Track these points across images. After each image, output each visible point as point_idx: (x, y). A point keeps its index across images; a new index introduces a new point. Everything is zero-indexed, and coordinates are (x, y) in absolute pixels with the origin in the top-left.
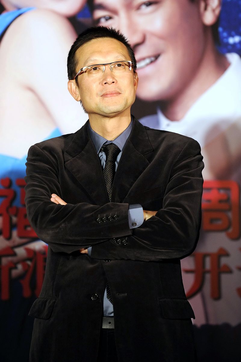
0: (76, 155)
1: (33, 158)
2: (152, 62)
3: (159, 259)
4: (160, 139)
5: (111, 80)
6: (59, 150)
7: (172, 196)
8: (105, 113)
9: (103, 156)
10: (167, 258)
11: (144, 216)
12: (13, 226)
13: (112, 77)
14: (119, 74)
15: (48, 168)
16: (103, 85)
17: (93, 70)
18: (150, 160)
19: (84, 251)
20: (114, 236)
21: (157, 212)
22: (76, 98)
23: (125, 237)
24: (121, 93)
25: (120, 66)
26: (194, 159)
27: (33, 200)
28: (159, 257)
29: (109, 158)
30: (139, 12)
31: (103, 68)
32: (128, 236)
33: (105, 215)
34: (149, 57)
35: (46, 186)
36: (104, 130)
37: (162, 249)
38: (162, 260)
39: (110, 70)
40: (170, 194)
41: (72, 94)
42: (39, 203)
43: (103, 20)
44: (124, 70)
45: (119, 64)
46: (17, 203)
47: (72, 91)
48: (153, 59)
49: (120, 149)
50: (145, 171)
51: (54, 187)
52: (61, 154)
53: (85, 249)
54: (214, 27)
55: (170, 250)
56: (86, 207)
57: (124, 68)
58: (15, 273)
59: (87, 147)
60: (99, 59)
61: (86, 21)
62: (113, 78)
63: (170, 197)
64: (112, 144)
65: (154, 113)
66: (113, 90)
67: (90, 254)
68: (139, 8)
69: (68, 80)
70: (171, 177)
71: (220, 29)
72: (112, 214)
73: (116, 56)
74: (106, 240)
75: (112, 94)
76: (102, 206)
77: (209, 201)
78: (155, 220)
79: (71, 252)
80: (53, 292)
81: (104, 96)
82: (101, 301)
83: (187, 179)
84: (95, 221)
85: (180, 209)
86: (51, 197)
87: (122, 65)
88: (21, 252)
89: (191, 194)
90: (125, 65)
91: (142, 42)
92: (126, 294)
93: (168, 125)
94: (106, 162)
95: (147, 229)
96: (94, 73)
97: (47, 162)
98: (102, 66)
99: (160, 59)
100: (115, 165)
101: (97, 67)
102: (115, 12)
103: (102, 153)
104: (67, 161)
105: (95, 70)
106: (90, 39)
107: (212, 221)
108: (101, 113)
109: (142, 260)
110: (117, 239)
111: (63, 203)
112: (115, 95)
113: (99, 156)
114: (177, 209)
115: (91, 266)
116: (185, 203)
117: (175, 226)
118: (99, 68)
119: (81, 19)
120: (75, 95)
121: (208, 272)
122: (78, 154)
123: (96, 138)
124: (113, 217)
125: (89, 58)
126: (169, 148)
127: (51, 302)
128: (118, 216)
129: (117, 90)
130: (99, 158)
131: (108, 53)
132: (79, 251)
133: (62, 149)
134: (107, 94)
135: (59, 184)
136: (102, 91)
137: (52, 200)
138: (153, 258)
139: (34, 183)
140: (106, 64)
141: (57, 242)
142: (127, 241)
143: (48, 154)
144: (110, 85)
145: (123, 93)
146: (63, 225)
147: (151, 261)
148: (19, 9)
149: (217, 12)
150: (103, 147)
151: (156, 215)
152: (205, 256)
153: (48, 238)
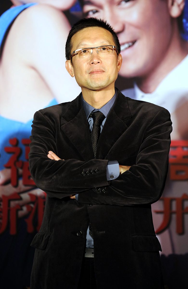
0: (70, 120)
1: (36, 122)
2: (130, 47)
3: (132, 204)
4: (138, 108)
5: (97, 60)
6: (57, 115)
7: (143, 154)
8: (92, 87)
9: (91, 121)
10: (138, 204)
11: (120, 170)
12: (19, 177)
13: (97, 58)
14: (103, 56)
15: (48, 130)
16: (90, 65)
17: (83, 52)
18: (128, 124)
19: (72, 197)
20: (95, 186)
21: (131, 166)
22: (72, 75)
23: (104, 187)
24: (105, 71)
25: (105, 49)
26: (164, 125)
27: (34, 155)
28: (131, 203)
29: (96, 123)
30: (120, 6)
31: (91, 51)
32: (107, 186)
33: (88, 169)
34: (128, 43)
35: (45, 145)
36: (93, 100)
37: (134, 197)
38: (134, 205)
39: (96, 52)
40: (142, 153)
41: (69, 72)
42: (37, 159)
43: (91, 13)
44: (108, 53)
45: (104, 48)
46: (23, 158)
47: (69, 69)
48: (131, 44)
49: (104, 116)
50: (123, 134)
51: (51, 145)
52: (58, 119)
53: (73, 195)
54: (180, 18)
55: (140, 198)
56: (74, 163)
57: (108, 51)
58: (21, 213)
59: (79, 114)
60: (88, 44)
61: (77, 13)
62: (99, 59)
63: (142, 155)
64: (98, 111)
65: (132, 87)
66: (98, 69)
67: (77, 199)
68: (119, 4)
69: (66, 60)
70: (144, 139)
71: (184, 21)
72: (94, 168)
73: (102, 41)
74: (89, 189)
75: (97, 72)
76: (87, 161)
77: (175, 156)
78: (128, 174)
79: (62, 198)
80: (48, 229)
81: (91, 73)
82: (84, 237)
83: (156, 141)
84: (80, 174)
85: (149, 165)
86: (48, 154)
87: (107, 49)
88: (25, 197)
89: (159, 153)
90: (109, 48)
91: (122, 31)
92: (104, 232)
93: (143, 97)
94: (93, 125)
95: (122, 181)
96: (84, 55)
97: (47, 125)
98: (90, 50)
99: (136, 44)
100: (100, 128)
101: (87, 50)
102: (101, 7)
103: (91, 118)
104: (63, 124)
105: (85, 52)
106: (82, 28)
107: (177, 172)
108: (89, 87)
109: (118, 205)
110: (98, 188)
111: (57, 159)
112: (100, 72)
113: (89, 121)
114: (146, 165)
115: (78, 209)
116: (153, 160)
117: (144, 179)
118: (88, 51)
119: (74, 12)
120: (71, 72)
121: (174, 213)
122: (71, 119)
123: (86, 107)
124: (94, 171)
125: (80, 43)
126: (144, 115)
127: (47, 236)
128: (98, 170)
129: (102, 69)
130: (88, 123)
131: (96, 39)
132: (69, 197)
133: (60, 115)
134: (93, 72)
135: (55, 143)
136: (89, 69)
137: (49, 156)
138: (126, 204)
139: (35, 142)
140: (93, 48)
141: (50, 190)
142: (106, 190)
143: (48, 119)
144: (96, 65)
145: (106, 71)
146: (55, 177)
147: (125, 206)
148: (24, 4)
149: (182, 7)
150: (92, 114)
151: (129, 170)
152: (172, 200)
153: (43, 187)
